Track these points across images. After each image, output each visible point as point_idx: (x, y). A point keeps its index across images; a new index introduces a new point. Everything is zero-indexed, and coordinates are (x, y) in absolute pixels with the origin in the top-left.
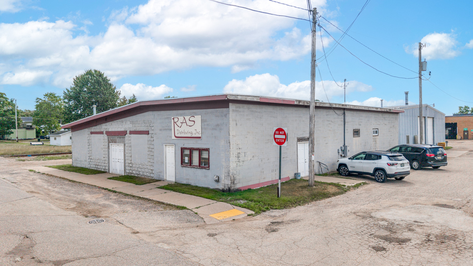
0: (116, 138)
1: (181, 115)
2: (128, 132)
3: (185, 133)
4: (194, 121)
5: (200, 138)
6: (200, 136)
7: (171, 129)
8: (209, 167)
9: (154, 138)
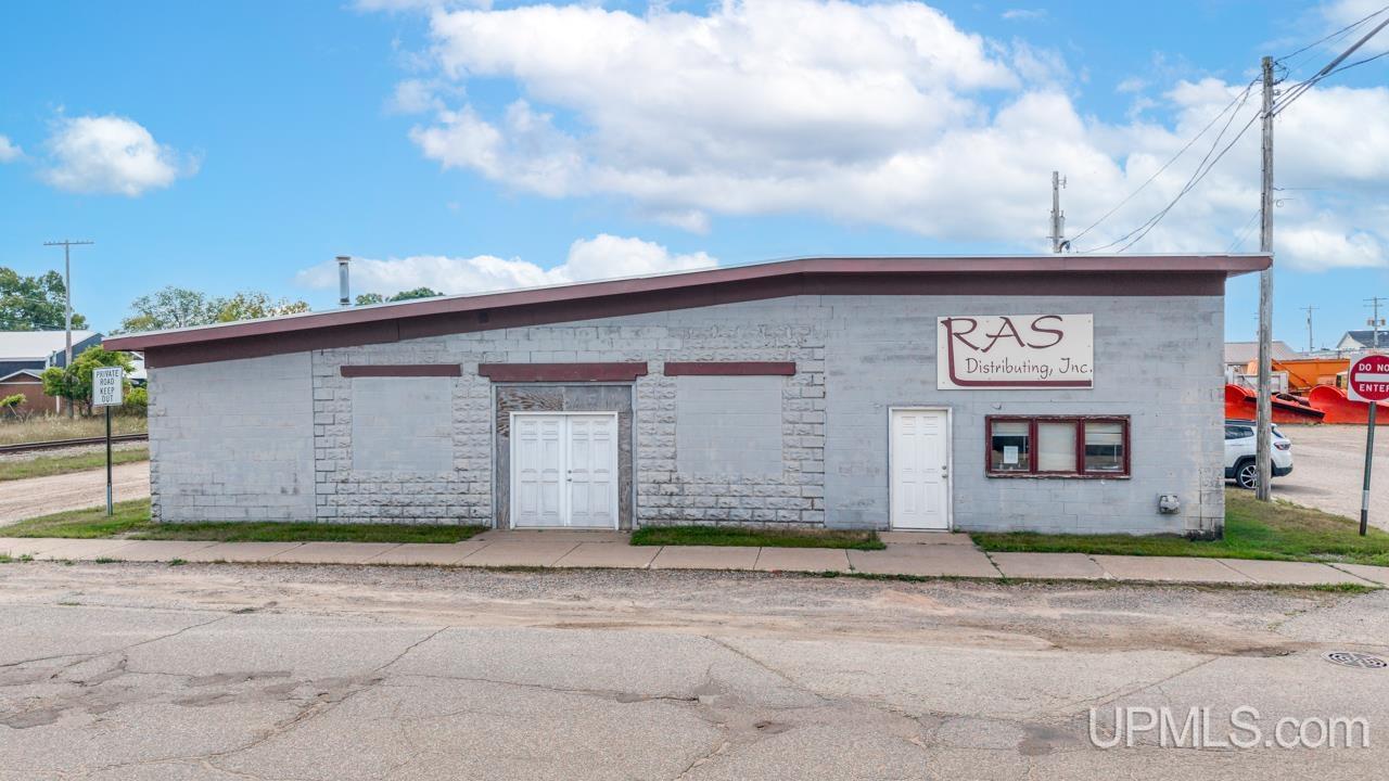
0: (561, 389)
1: (989, 311)
2: (655, 367)
3: (1008, 368)
4: (1060, 334)
5: (1088, 383)
6: (1088, 376)
7: (933, 358)
8: (1127, 470)
9: (829, 388)
